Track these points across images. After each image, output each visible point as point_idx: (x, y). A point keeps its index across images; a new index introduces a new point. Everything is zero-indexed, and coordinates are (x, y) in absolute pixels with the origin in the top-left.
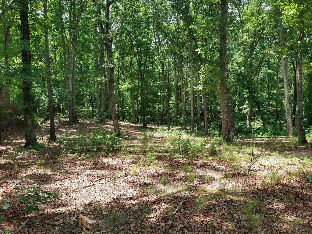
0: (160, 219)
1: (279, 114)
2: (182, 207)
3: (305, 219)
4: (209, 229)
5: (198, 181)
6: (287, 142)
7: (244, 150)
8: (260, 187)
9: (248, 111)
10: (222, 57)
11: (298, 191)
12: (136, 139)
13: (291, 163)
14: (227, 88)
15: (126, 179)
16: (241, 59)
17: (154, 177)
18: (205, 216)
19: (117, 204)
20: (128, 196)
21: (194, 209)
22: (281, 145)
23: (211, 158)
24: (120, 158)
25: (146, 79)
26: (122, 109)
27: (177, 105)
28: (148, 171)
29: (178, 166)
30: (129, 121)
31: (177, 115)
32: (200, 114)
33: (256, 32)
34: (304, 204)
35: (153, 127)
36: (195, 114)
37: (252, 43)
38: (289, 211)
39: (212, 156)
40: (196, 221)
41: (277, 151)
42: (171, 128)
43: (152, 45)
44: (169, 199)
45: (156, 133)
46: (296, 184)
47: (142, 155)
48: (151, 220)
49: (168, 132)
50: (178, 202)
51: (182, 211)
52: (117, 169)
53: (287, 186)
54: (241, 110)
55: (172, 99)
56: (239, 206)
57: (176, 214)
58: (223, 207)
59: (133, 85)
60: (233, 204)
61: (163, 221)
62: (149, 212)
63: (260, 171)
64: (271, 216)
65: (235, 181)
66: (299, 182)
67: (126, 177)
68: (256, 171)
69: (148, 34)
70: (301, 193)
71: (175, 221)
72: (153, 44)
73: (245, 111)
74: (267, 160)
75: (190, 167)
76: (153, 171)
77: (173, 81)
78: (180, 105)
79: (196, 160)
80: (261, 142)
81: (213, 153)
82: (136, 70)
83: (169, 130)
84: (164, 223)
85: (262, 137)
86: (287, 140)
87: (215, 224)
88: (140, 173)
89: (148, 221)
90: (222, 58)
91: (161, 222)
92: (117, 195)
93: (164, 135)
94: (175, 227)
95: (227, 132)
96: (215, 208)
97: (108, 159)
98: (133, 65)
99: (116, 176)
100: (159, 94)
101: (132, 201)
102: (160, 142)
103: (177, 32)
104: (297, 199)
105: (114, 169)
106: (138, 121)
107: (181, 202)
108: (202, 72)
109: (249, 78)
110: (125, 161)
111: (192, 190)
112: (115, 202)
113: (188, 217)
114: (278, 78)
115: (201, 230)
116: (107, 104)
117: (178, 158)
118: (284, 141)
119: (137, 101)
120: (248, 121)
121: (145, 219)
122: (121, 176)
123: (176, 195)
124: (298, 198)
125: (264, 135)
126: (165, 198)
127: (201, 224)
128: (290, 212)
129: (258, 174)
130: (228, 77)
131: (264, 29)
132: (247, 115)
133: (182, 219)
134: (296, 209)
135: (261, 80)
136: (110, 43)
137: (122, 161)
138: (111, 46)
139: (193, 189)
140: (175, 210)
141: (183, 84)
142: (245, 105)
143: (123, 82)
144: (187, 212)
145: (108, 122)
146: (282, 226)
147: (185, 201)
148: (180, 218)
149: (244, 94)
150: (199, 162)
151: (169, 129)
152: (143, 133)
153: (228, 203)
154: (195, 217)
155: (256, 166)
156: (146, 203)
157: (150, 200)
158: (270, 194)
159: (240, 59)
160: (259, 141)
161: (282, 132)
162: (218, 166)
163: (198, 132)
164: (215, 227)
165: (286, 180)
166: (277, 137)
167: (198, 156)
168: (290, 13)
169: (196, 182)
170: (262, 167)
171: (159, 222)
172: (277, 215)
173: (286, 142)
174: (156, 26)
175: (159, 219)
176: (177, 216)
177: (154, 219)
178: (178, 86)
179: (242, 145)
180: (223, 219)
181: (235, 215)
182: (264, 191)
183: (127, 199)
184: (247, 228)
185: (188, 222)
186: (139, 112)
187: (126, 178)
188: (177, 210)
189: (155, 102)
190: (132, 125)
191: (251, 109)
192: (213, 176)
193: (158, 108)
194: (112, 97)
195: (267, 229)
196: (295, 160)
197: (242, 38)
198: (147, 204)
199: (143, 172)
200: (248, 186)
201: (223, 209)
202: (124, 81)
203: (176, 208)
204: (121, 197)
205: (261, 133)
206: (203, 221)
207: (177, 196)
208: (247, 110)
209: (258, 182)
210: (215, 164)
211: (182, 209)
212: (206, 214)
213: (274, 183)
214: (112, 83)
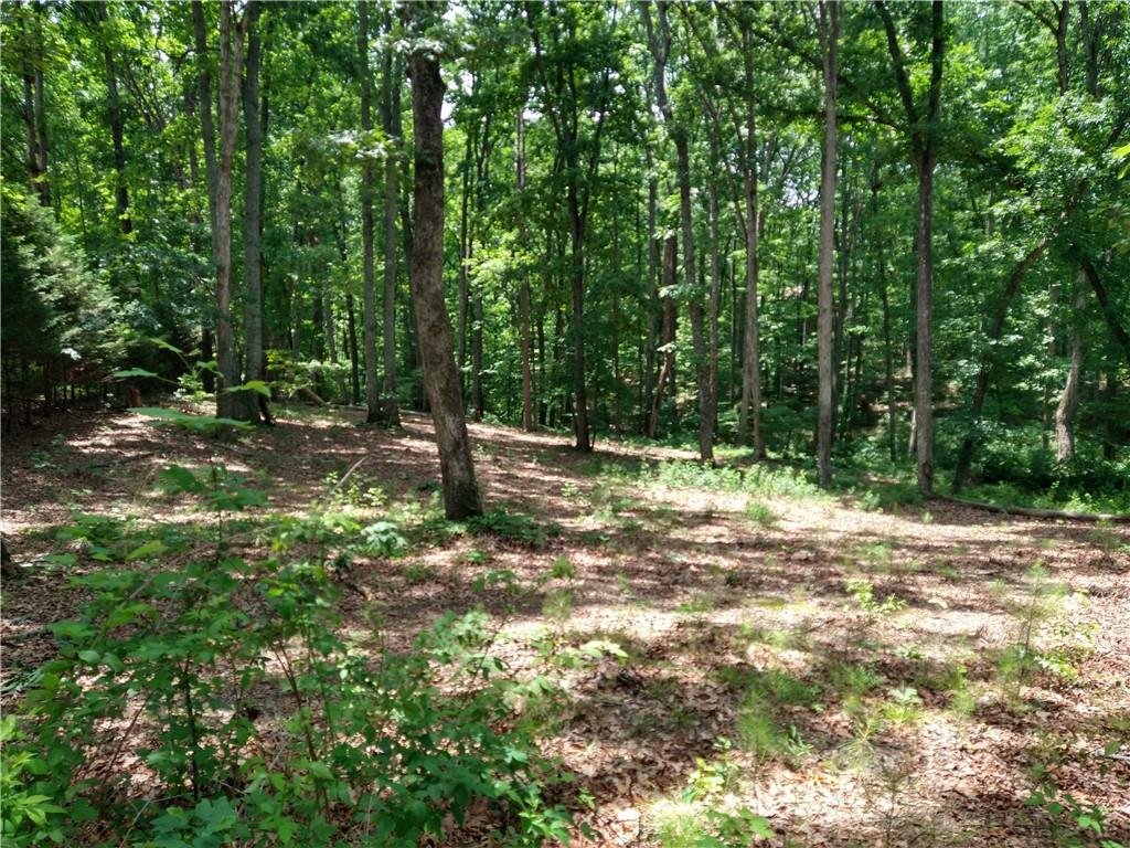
26: (479, 367)
30: (505, 421)
106: (543, 419)
143: (483, 247)
145: (416, 422)
152: (587, 484)
214: (429, 178)
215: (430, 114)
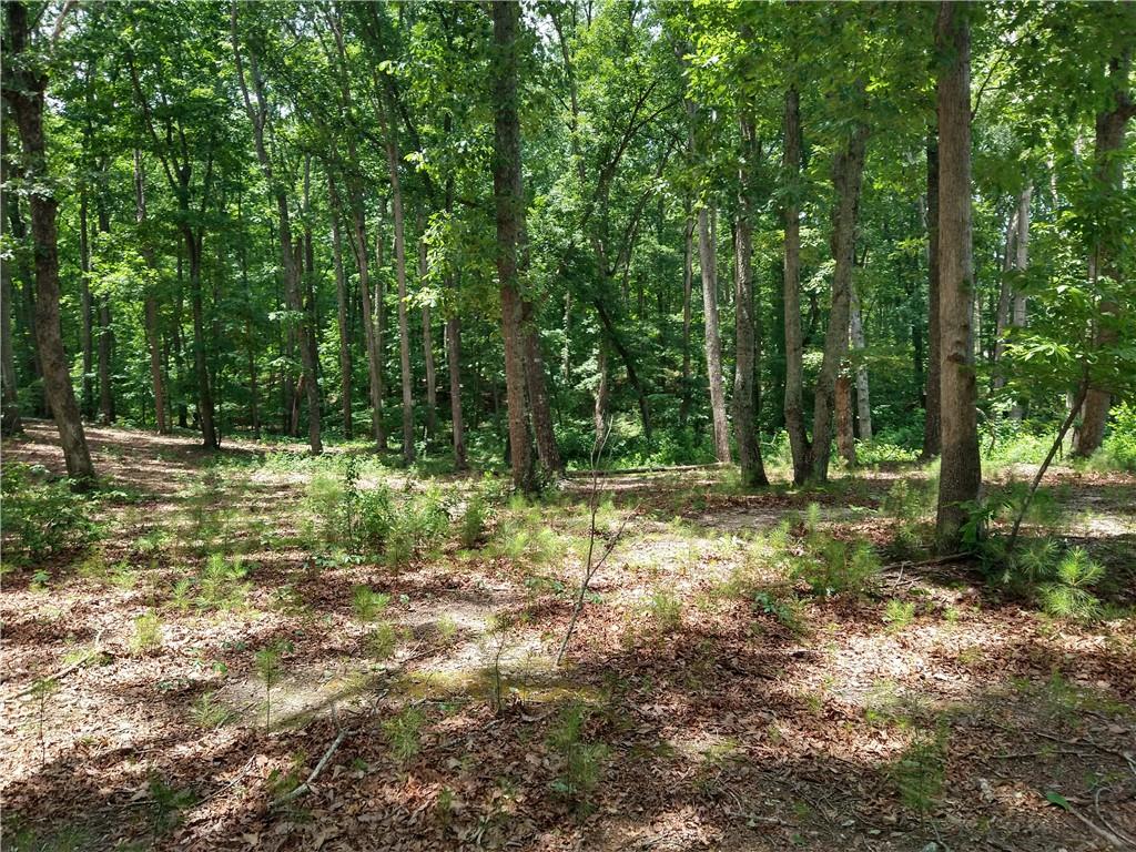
0: (243, 820)
1: (692, 393)
2: (337, 761)
3: (744, 738)
4: (434, 826)
5: (411, 648)
6: (711, 482)
7: (580, 519)
8: (617, 646)
9: (598, 381)
10: (501, 192)
11: (729, 648)
12: (169, 501)
13: (718, 555)
14: (524, 303)
15: (106, 673)
16: (572, 200)
17: (232, 652)
18: (424, 780)
19: (58, 785)
20: (114, 747)
21: (384, 760)
22: (692, 493)
23: (465, 557)
24: (85, 588)
25: (210, 253)
26: (108, 372)
27: (348, 360)
28: (208, 633)
29: (336, 597)
30: (140, 426)
31: (349, 396)
32: (437, 393)
33: (615, 112)
34: (743, 688)
35: (248, 446)
36: (419, 391)
37: (606, 149)
38: (700, 718)
39: (471, 548)
40: (387, 805)
41: (678, 518)
42: (326, 449)
43: (233, 117)
44: (287, 736)
45: (263, 470)
46: (724, 624)
47: (191, 565)
48: (203, 831)
49: (312, 463)
50: (325, 741)
51: (335, 775)
52: (71, 635)
53: (699, 633)
54: (578, 378)
55: (328, 333)
56: (544, 723)
57: (309, 792)
58: (490, 734)
59: (152, 273)
60: (525, 718)
61: (258, 825)
62: (197, 800)
63: (622, 591)
64: (645, 742)
65: (540, 633)
66: (734, 616)
67: (110, 667)
68: (611, 589)
69: (214, 69)
70: (737, 654)
71: (304, 819)
72: (237, 114)
73: (589, 383)
74: (649, 548)
75: (382, 598)
76: (233, 629)
77: (330, 267)
78: (360, 360)
79: (412, 570)
80: (636, 485)
81: (476, 537)
82: (163, 216)
83: (317, 458)
84: (261, 832)
85: (640, 468)
86: (713, 478)
87: (457, 805)
88: (172, 644)
89: (193, 837)
90: (503, 195)
91: (247, 831)
92: (62, 746)
93: (295, 478)
94: (304, 842)
95: (528, 459)
96: (462, 743)
97: (30, 596)
98: (152, 192)
99: (64, 666)
100: (272, 316)
101: (127, 766)
102: (274, 505)
103: (335, 75)
104: (726, 673)
105: (57, 638)
106: (183, 423)
107: (335, 738)
108: (434, 243)
109: (600, 270)
110: (107, 600)
111: (386, 685)
112: (47, 778)
113: (357, 796)
114: (686, 272)
115: (403, 834)
116: (30, 353)
117: (342, 565)
118: (704, 482)
119: (177, 342)
120: (599, 418)
121: (180, 829)
122: (85, 665)
123: (319, 716)
124: (728, 670)
125: (648, 460)
126: (272, 734)
127: (406, 813)
128: (703, 722)
129: (618, 600)
130: (526, 264)
131: (640, 105)
132: (597, 397)
133: (332, 808)
134: (721, 707)
135: (639, 278)
136: (31, 90)
137: (96, 598)
138: (38, 104)
139: (388, 681)
140: (310, 774)
141: (369, 278)
142: (590, 362)
143: (104, 262)
144: (354, 776)
145: (42, 428)
146: (675, 773)
147: (351, 733)
148: (326, 804)
149: (585, 322)
150: (420, 577)
151: (317, 451)
152: (203, 473)
153: (508, 719)
154: (387, 790)
155: (610, 572)
156: (189, 766)
157: (208, 749)
158: (648, 666)
159: (568, 204)
160: (628, 483)
161: (699, 452)
162: (489, 586)
163: (429, 460)
164: (455, 816)
165: (697, 614)
166: (684, 467)
167: (418, 555)
168: (708, 62)
169: (402, 653)
170: (631, 573)
171: (239, 835)
172: (661, 736)
173: (709, 485)
174: (249, 43)
175: (238, 821)
176: (316, 798)
177: (217, 827)
178: (349, 285)
179: (576, 501)
180: (487, 780)
181: (530, 758)
182: (629, 659)
183: (104, 762)
184: (562, 801)
185: (358, 815)
186: (184, 387)
187: (106, 670)
188: (315, 774)
189: (255, 347)
190: (156, 440)
191: (608, 376)
192: (465, 625)
193: (273, 369)
194: (50, 325)
195: (628, 790)
196: (727, 544)
197: (573, 126)
198: (195, 770)
199: (187, 639)
200: (580, 647)
201: (489, 742)
202: (111, 256)
203: (313, 766)
204: (79, 755)
205: (637, 455)
206: (412, 800)
207: (323, 721)
208: (594, 378)
209: (615, 628)
210: (477, 576)
211: (337, 769)
212: (428, 770)
213: (660, 627)
214: (48, 264)
215: (46, 222)
